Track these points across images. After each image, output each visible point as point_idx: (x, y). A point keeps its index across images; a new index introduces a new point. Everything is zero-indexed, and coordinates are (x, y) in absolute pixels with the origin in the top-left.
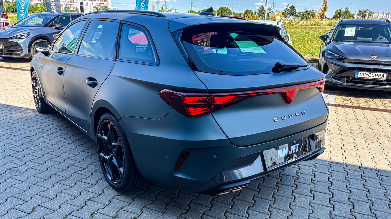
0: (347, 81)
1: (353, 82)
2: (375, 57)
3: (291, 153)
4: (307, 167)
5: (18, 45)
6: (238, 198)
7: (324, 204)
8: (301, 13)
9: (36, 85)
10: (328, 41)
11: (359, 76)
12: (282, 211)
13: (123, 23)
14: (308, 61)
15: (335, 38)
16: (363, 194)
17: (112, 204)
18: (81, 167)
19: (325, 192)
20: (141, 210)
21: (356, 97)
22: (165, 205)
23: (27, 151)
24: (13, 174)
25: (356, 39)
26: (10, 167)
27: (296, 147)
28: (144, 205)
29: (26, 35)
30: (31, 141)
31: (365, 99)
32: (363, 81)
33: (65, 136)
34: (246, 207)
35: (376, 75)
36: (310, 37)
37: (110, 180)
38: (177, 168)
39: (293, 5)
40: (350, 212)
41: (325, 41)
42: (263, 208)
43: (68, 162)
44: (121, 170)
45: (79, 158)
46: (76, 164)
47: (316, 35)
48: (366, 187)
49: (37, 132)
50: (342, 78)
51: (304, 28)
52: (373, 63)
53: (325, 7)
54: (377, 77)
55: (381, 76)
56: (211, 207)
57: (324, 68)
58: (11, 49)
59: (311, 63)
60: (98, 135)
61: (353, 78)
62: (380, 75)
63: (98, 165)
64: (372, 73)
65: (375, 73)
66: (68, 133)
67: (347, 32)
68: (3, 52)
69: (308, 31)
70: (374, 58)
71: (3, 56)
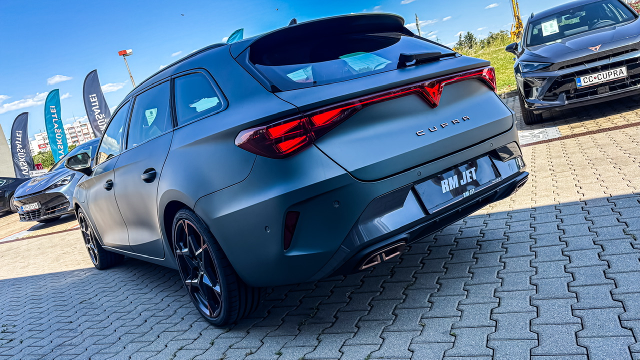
0: (568, 98)
1: (578, 97)
2: (598, 47)
3: (465, 182)
4: (521, 223)
5: (60, 196)
6: (413, 288)
7: (553, 260)
8: (485, 41)
9: (87, 230)
10: (520, 50)
11: (583, 84)
12: (486, 285)
13: (174, 79)
14: (506, 97)
15: (529, 43)
16: (618, 231)
17: (216, 346)
18: (166, 315)
19: (553, 244)
20: (261, 341)
21: (592, 119)
22: (298, 325)
23: (84, 318)
24: (64, 350)
25: (564, 34)
26: (60, 343)
27: (471, 172)
28: (265, 334)
29: (69, 178)
30: (89, 304)
31: (607, 117)
32: (593, 90)
33: (139, 287)
34: (427, 295)
35: (610, 74)
36: (501, 62)
37: (207, 315)
38: (287, 244)
39: (468, 33)
40: (598, 258)
41: (516, 52)
42: (454, 289)
43: (145, 314)
44: (217, 289)
45: (162, 305)
46: (157, 314)
47: (510, 57)
48: (620, 220)
49: (96, 293)
50: (558, 96)
51: (488, 54)
52: (598, 58)
53: (519, 21)
54: (612, 77)
55: (618, 73)
56: (371, 309)
57: (525, 91)
58: (51, 205)
59: (511, 97)
60: (176, 252)
61: (576, 90)
62: (615, 72)
63: (192, 306)
64: (601, 73)
65: (607, 72)
66: (143, 281)
67: (545, 29)
68: (40, 213)
69: (495, 55)
70: (596, 49)
71: (42, 218)
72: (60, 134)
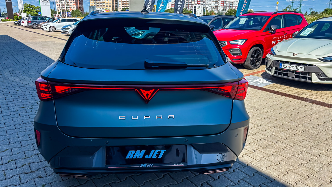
3: (150, 157)
27: (159, 152)
29: (142, 33)
72: (162, 7)
